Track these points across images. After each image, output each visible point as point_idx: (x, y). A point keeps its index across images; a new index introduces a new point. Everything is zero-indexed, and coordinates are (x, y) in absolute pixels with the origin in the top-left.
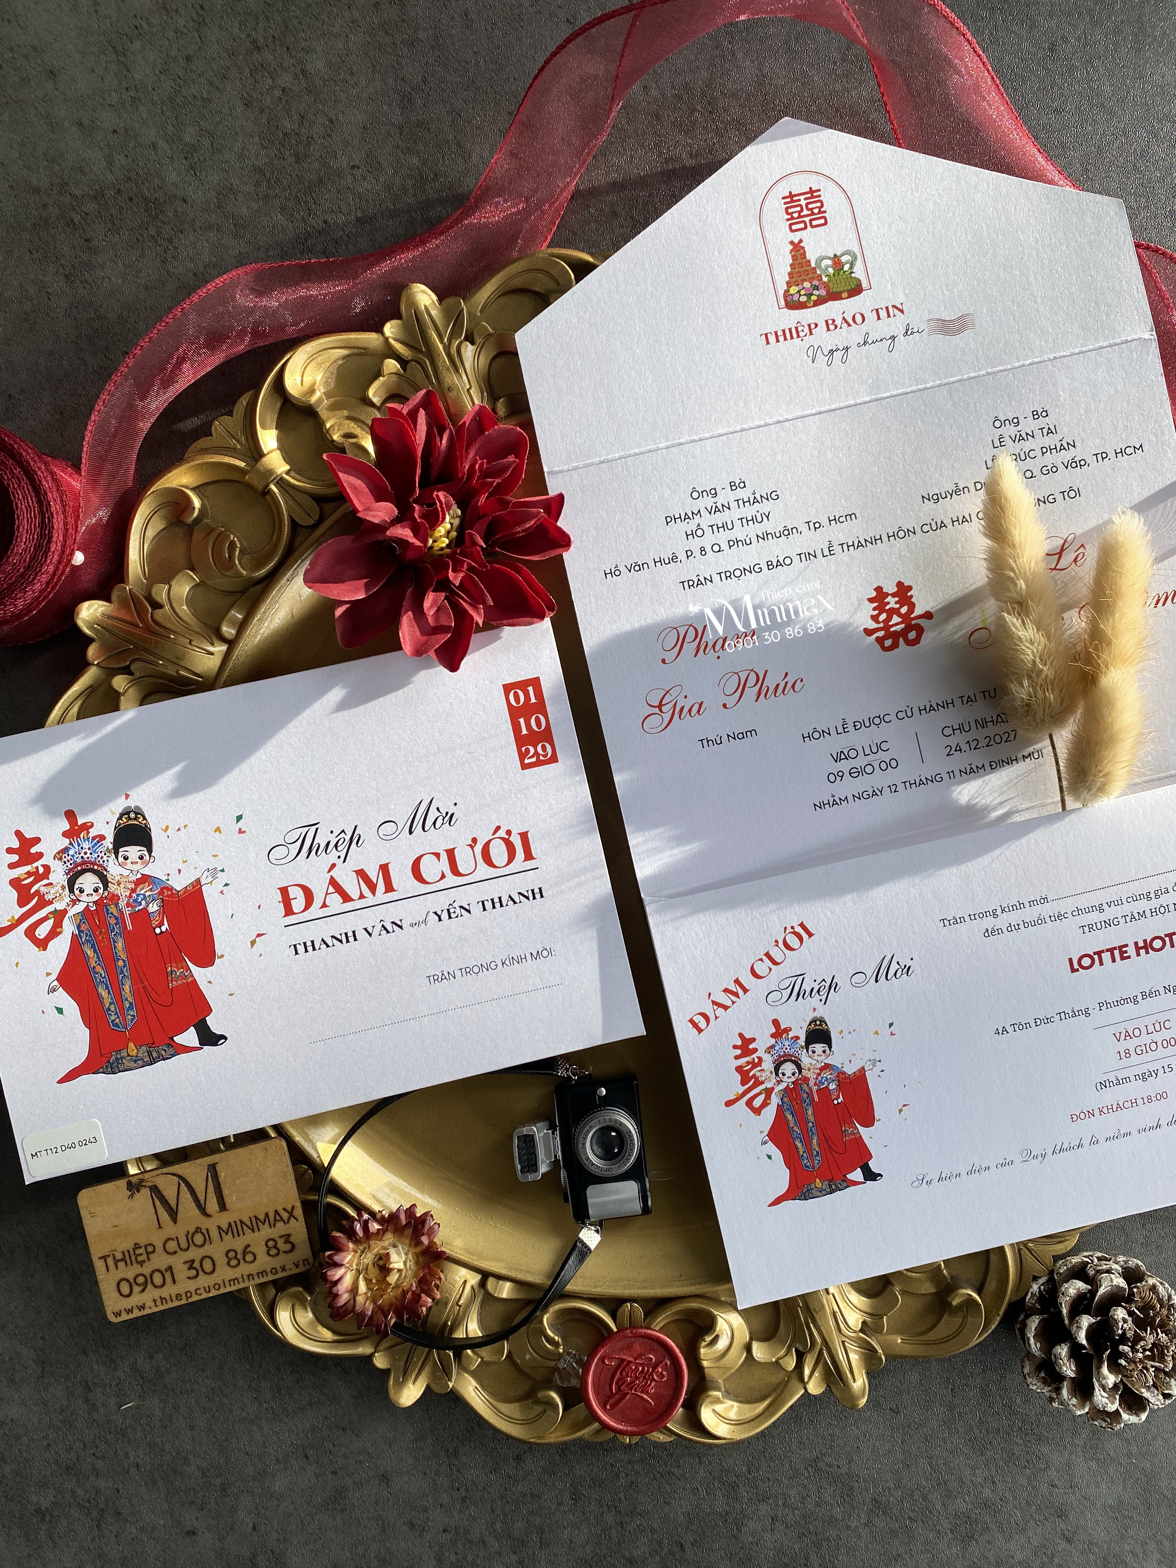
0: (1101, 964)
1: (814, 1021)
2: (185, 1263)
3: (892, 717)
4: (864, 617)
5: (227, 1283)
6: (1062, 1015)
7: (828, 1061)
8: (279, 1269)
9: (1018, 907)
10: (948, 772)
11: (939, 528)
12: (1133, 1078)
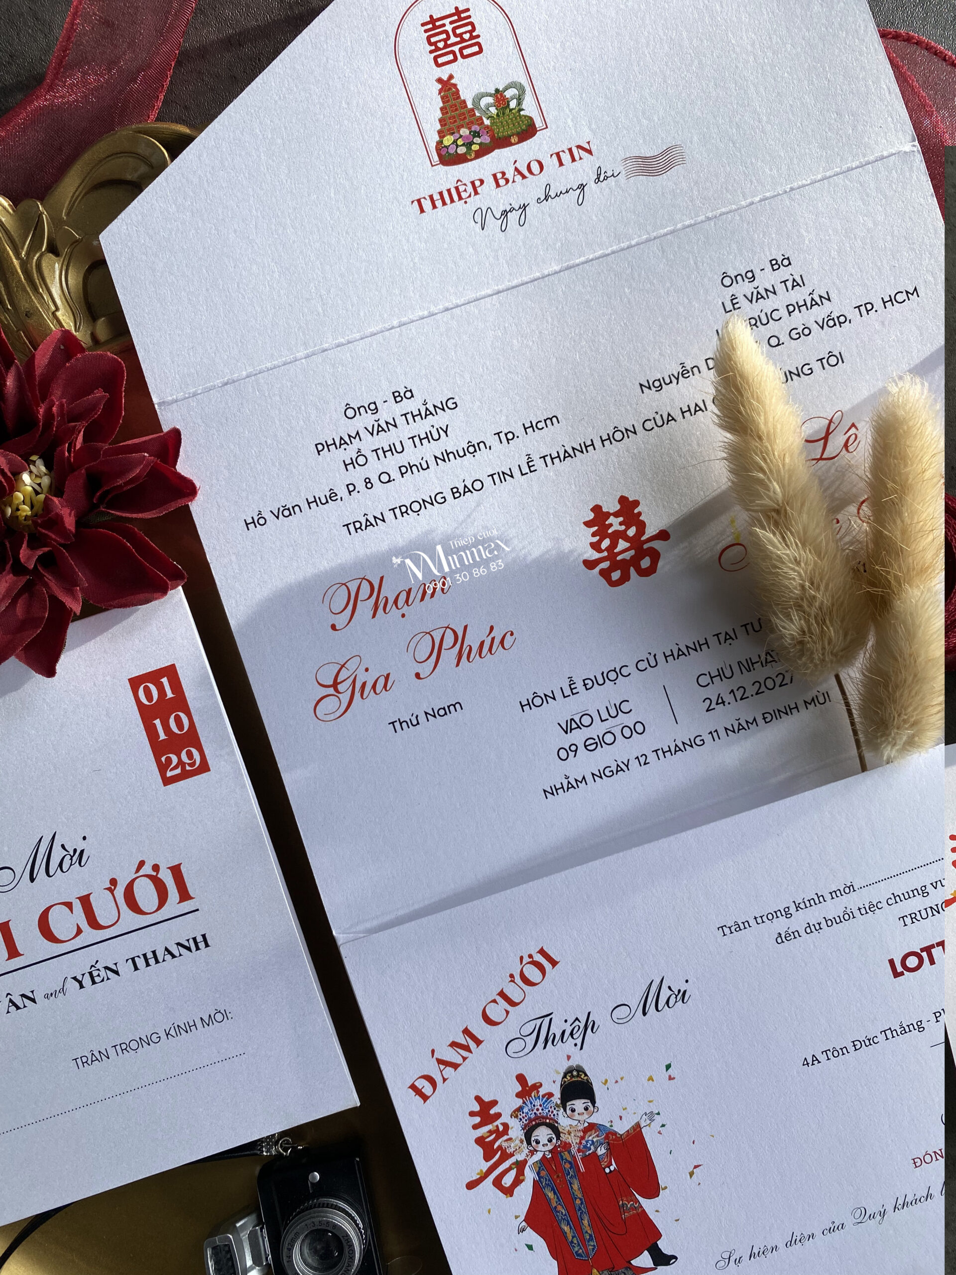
0: (932, 962)
1: (569, 1071)
3: (632, 669)
4: (582, 546)
6: (889, 1032)
7: (593, 1120)
9: (817, 902)
10: (711, 733)
11: (666, 422)
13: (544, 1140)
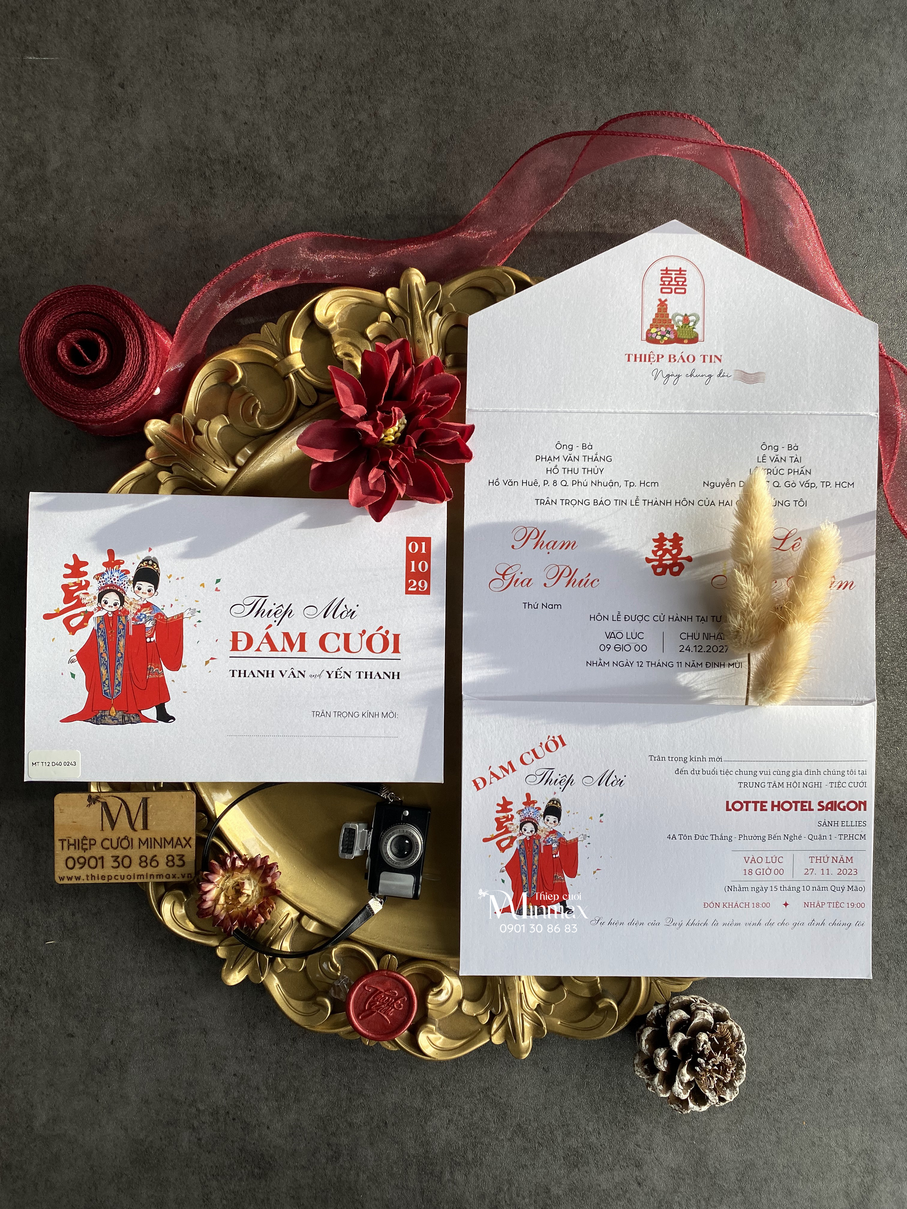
0: (747, 810)
1: (553, 800)
2: (112, 857)
3: (651, 618)
4: (648, 550)
5: (136, 877)
6: (714, 836)
7: (556, 828)
8: (171, 876)
9: (701, 760)
10: (678, 662)
11: (710, 504)
12: (750, 889)
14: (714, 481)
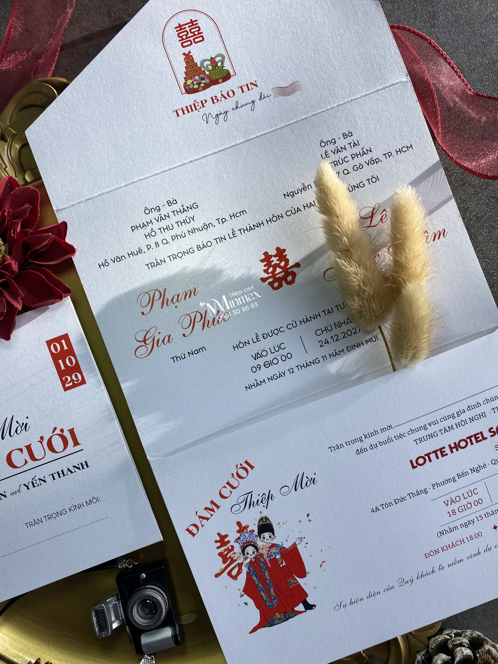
0: (430, 461)
1: (261, 519)
3: (285, 328)
4: (259, 272)
6: (411, 495)
7: (274, 542)
9: (375, 434)
10: (323, 357)
11: (296, 212)
12: (459, 527)
13: (251, 553)
14: (293, 190)
